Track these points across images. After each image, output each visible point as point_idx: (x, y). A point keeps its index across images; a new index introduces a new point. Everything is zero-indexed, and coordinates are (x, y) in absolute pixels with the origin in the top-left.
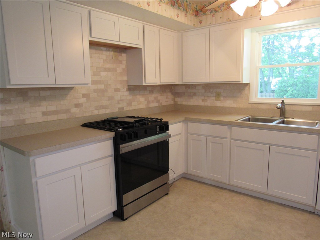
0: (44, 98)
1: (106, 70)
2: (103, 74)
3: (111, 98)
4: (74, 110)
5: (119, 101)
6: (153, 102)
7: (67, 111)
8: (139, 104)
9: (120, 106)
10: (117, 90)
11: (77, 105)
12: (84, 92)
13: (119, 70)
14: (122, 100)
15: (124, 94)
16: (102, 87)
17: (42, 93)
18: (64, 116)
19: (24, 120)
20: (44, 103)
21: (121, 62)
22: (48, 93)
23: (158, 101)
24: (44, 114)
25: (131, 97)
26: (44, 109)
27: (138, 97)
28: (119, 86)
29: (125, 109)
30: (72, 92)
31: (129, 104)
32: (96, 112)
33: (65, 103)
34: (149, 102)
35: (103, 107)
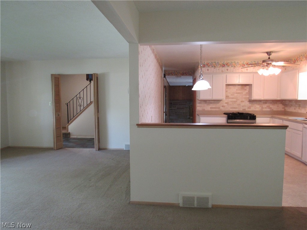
0: (211, 103)
1: (237, 93)
2: (235, 95)
3: (239, 105)
4: (221, 108)
5: (243, 106)
6: (266, 108)
7: (219, 108)
8: (255, 108)
9: (243, 108)
10: (242, 101)
11: (223, 106)
12: (226, 102)
13: (244, 93)
14: (245, 106)
15: (247, 104)
16: (235, 100)
17: (211, 101)
18: (218, 110)
19: (204, 109)
20: (211, 105)
21: (246, 90)
22: (213, 101)
23: (271, 108)
24: (211, 108)
25: (250, 105)
26: (211, 106)
27: (255, 105)
28: (243, 100)
29: (246, 110)
30: (222, 101)
31: (249, 108)
32: (231, 110)
33: (218, 105)
34: (262, 108)
35: (234, 108)
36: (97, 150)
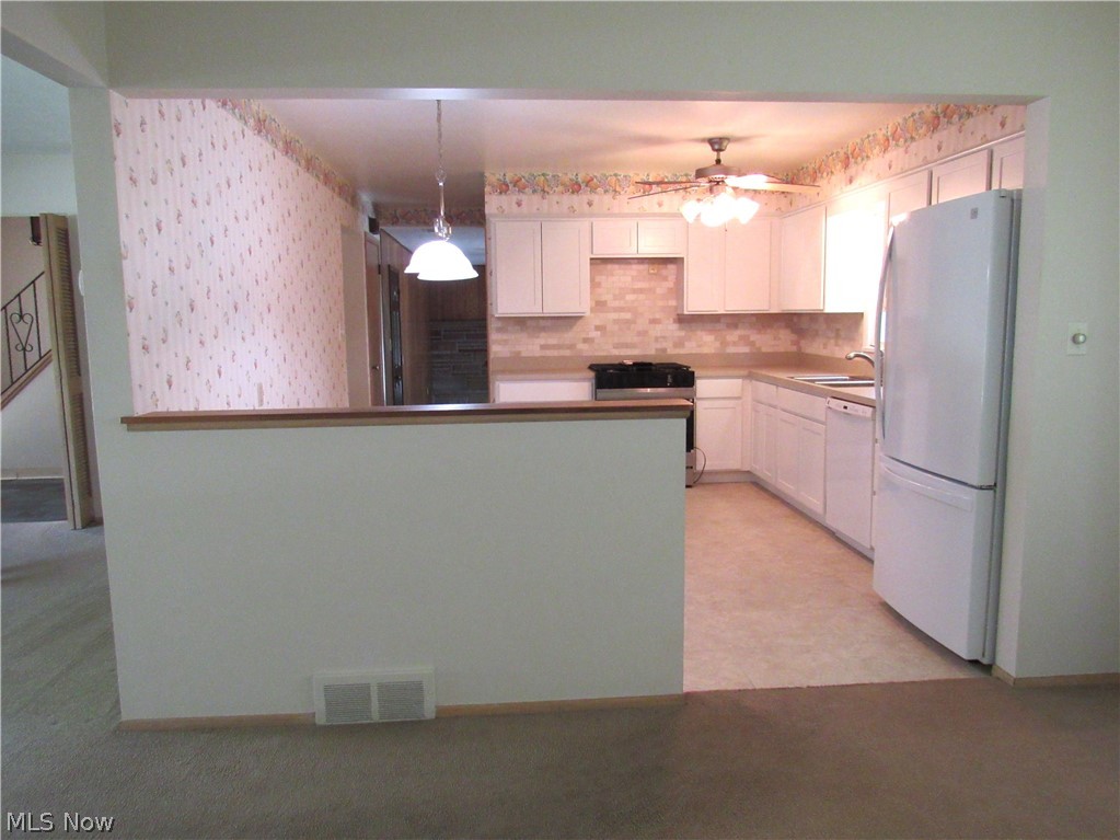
0: (544, 329)
1: (635, 291)
2: (630, 297)
3: (641, 334)
4: (581, 346)
5: (657, 339)
6: (734, 344)
7: (572, 347)
8: (699, 346)
9: (659, 346)
10: (654, 321)
11: (586, 340)
12: (598, 323)
13: (659, 291)
14: (664, 337)
15: (671, 328)
16: (628, 316)
17: (542, 323)
18: (567, 353)
19: (519, 352)
20: (543, 334)
21: (665, 279)
22: (549, 323)
23: (752, 344)
24: (543, 347)
25: (682, 333)
26: (543, 342)
27: (699, 333)
28: (657, 316)
29: (669, 351)
30: (580, 322)
31: (679, 343)
32: (616, 352)
33: (569, 336)
34: (724, 344)
35: (627, 346)
36: (79, 525)
